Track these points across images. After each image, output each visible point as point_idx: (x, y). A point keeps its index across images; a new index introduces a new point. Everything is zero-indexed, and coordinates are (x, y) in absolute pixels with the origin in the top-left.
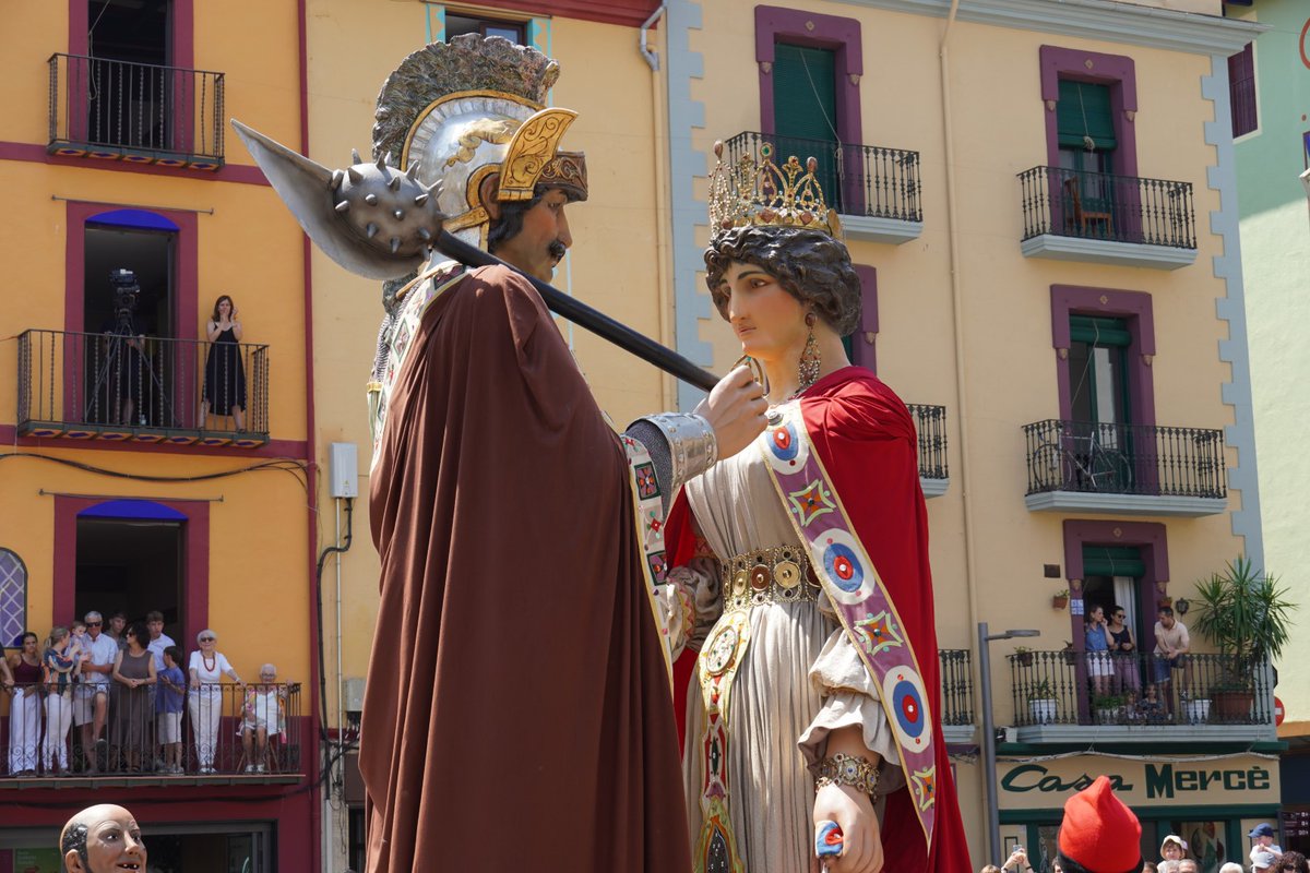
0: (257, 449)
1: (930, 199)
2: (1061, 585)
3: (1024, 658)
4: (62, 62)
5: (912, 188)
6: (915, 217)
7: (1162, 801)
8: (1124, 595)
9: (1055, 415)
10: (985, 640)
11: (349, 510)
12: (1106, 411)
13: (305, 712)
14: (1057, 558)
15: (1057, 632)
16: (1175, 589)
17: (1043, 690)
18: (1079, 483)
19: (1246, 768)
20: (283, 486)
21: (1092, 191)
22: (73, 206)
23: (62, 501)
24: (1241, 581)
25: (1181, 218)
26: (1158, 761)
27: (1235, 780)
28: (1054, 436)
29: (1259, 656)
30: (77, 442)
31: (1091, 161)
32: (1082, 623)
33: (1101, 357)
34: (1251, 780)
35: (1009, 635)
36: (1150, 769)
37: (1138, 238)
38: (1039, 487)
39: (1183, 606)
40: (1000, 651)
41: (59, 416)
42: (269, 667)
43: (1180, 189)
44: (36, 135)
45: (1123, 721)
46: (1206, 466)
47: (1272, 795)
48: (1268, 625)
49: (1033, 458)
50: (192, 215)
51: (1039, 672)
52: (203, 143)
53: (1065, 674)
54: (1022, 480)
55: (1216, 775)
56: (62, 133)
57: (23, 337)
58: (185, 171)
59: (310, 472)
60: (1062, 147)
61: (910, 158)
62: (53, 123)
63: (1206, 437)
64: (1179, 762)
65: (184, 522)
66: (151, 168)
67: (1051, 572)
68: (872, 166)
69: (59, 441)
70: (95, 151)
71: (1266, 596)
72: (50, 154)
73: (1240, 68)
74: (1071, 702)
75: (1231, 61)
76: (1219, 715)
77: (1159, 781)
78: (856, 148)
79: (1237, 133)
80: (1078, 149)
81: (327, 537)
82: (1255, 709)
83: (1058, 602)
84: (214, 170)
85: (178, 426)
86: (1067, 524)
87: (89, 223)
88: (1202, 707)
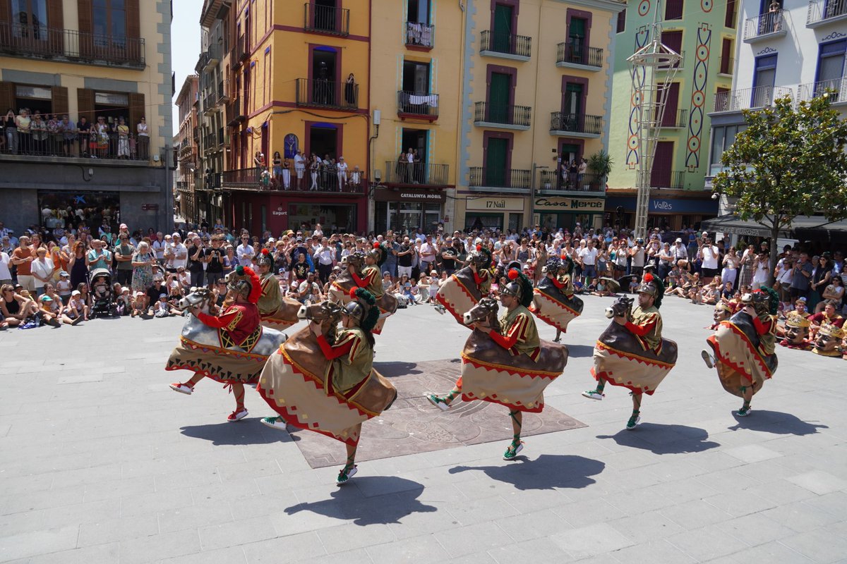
0: (356, 111)
1: (533, 51)
2: (556, 154)
3: (544, 172)
4: (308, 5)
5: (529, 47)
6: (529, 55)
7: (574, 209)
8: (572, 157)
9: (560, 111)
10: (535, 168)
11: (378, 127)
12: (573, 110)
13: (365, 178)
14: (556, 148)
15: (553, 166)
16: (585, 157)
17: (548, 181)
18: (564, 129)
19: (596, 202)
20: (361, 121)
21: (577, 49)
22: (310, 45)
23: (307, 123)
24: (601, 156)
25: (599, 58)
26: (575, 199)
27: (593, 205)
28: (559, 116)
29: (603, 175)
30: (310, 108)
31: (577, 41)
32: (560, 165)
33: (574, 94)
34: (598, 205)
35: (541, 167)
36: (572, 201)
37: (587, 64)
38: (553, 129)
39: (586, 161)
40: (538, 170)
41: (306, 101)
42: (357, 167)
43: (600, 50)
44: (300, 24)
45: (567, 189)
46: (597, 125)
47: (602, 209)
48: (607, 167)
49: (553, 121)
50: (341, 48)
51: (547, 176)
52: (344, 29)
53: (555, 177)
54: (549, 126)
55: (589, 203)
56: (307, 25)
57: (297, 80)
58: (339, 36)
59: (368, 117)
60: (570, 37)
61: (529, 39)
62: (305, 22)
63: (598, 118)
64: (580, 200)
65: (337, 129)
66: (331, 35)
67: (554, 151)
68: (519, 41)
69: (306, 107)
70: (316, 30)
71: (607, 160)
72: (304, 31)
73: (621, 17)
74: (555, 184)
75: (620, 14)
76: (591, 189)
77: (574, 204)
78: (515, 36)
79: (618, 32)
80: (574, 38)
81: (372, 134)
82: (601, 188)
83: (555, 159)
84: (346, 36)
85: (336, 105)
86: (559, 139)
87: (314, 50)
88: (587, 187)
